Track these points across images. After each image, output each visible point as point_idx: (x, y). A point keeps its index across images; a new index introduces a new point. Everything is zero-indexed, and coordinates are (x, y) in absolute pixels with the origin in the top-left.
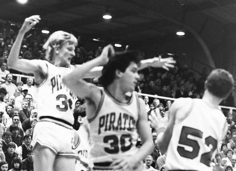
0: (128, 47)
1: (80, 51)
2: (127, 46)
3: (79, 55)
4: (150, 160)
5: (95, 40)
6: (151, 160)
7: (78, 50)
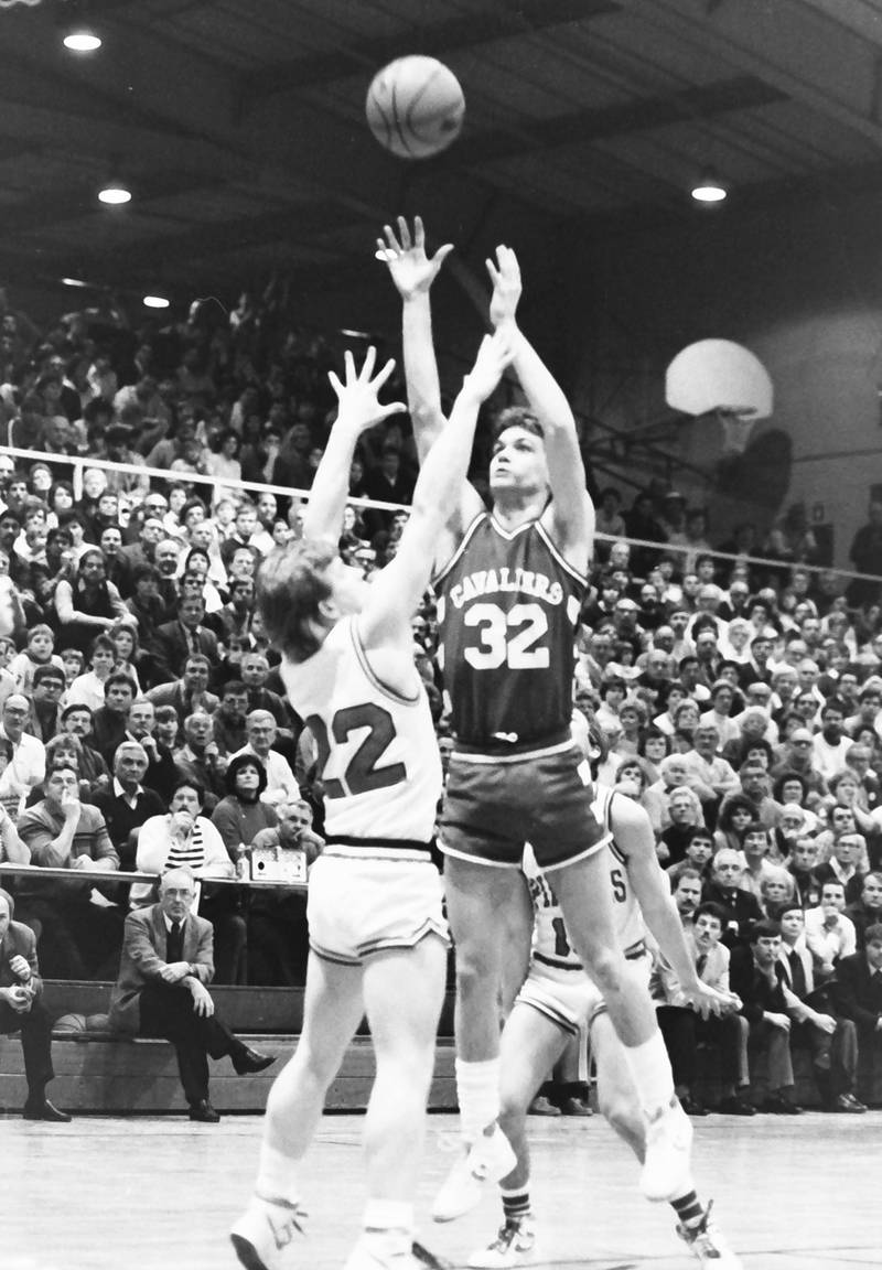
0: (199, 310)
1: (13, 328)
2: (195, 305)
3: (10, 344)
4: (265, 730)
5: (68, 282)
6: (270, 730)
7: (6, 322)
